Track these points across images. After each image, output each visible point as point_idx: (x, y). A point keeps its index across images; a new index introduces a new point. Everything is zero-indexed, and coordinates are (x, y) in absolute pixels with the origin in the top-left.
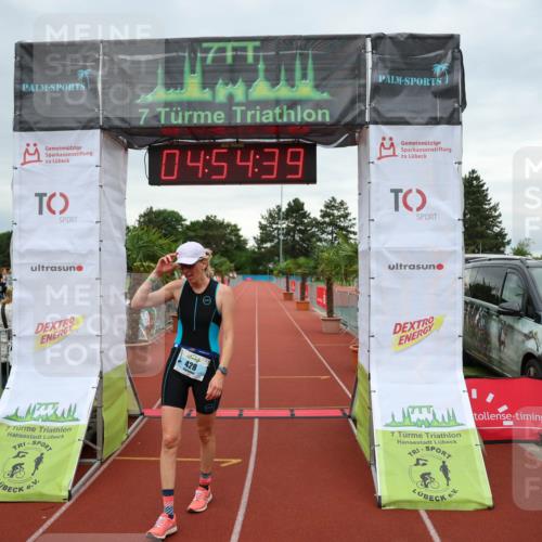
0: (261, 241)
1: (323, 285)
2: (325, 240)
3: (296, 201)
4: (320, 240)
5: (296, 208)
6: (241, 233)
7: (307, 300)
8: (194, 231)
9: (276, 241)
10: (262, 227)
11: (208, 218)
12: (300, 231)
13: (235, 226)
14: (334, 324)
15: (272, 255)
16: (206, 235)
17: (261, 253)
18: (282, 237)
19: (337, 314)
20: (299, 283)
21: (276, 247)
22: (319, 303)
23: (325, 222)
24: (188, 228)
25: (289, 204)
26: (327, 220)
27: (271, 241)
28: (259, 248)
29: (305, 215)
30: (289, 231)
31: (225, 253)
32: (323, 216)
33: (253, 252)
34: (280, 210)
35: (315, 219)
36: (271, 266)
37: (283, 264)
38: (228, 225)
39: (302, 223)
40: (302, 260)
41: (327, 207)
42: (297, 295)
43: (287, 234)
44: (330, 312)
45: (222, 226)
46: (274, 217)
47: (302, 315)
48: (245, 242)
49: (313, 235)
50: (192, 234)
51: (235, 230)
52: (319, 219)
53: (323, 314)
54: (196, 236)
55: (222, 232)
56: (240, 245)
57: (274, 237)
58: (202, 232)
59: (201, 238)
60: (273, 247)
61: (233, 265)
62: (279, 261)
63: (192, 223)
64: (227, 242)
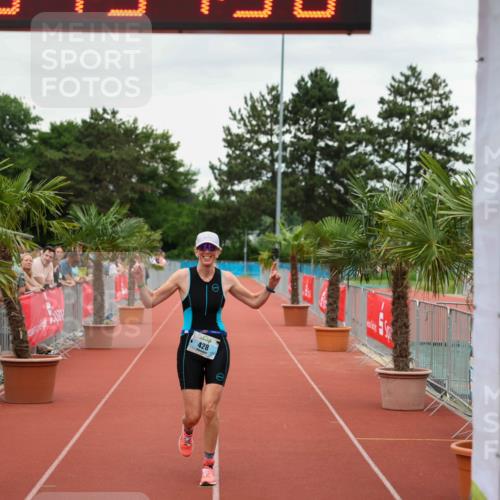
0: (230, 175)
1: (383, 290)
2: (391, 177)
3: (319, 76)
4: (378, 175)
5: (319, 95)
6: (178, 155)
7: (344, 325)
8: (62, 147)
9: (266, 176)
10: (233, 142)
11: (95, 114)
12: (327, 153)
14: (412, 385)
15: (256, 210)
16: (92, 159)
17: (229, 207)
18: (281, 167)
19: (420, 360)
20: (322, 283)
21: (265, 192)
22: (372, 334)
23: (389, 131)
24: (44, 139)
25: (300, 85)
26: (396, 123)
27: (254, 176)
28: (223, 193)
29: (340, 112)
30: (298, 152)
31: (139, 207)
32: (386, 115)
33: (210, 203)
34: (277, 99)
35: (366, 122)
36: (253, 238)
37: (285, 235)
38: (148, 135)
39: (333, 133)
40: (331, 224)
41: (396, 91)
42: (317, 315)
43: (294, 159)
44: (401, 355)
45: (131, 135)
46: (260, 115)
47: (331, 363)
48: (189, 178)
49: (361, 163)
50: (53, 155)
51: (164, 147)
52: (376, 121)
53: (384, 360)
54: (64, 161)
55: (129, 150)
56: (176, 184)
57: (262, 166)
58: (81, 153)
59: (79, 166)
60: (258, 190)
61: (157, 235)
62: (272, 228)
63: (54, 128)
64: (143, 178)
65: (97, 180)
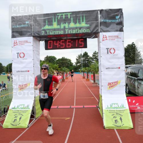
0: (77, 63)
1: (93, 74)
2: (94, 63)
3: (86, 52)
4: (92, 63)
5: (86, 54)
6: (71, 61)
7: (89, 78)
8: (59, 61)
9: (81, 63)
10: (77, 60)
11: (62, 58)
12: (87, 60)
13: (70, 59)
14: (96, 84)
15: (80, 67)
16: (62, 62)
17: (77, 67)
18: (82, 62)
19: (96, 82)
20: (86, 74)
21: (81, 65)
22: (92, 79)
25: (84, 53)
26: (94, 57)
28: (76, 65)
29: (88, 56)
31: (67, 67)
32: (93, 56)
34: (81, 55)
35: (91, 57)
36: (80, 70)
37: (83, 69)
38: (68, 59)
39: (87, 58)
40: (87, 68)
41: (94, 54)
42: (86, 77)
43: (84, 61)
44: (94, 81)
46: (80, 57)
47: (88, 82)
48: (73, 64)
49: (90, 61)
50: (58, 62)
51: (70, 61)
53: (92, 82)
54: (60, 63)
55: (66, 61)
56: (71, 64)
57: (80, 62)
58: (61, 62)
59: (61, 63)
60: (80, 65)
61: (69, 70)
62: (82, 68)
63: (58, 59)
64: (68, 64)
65: (63, 65)
